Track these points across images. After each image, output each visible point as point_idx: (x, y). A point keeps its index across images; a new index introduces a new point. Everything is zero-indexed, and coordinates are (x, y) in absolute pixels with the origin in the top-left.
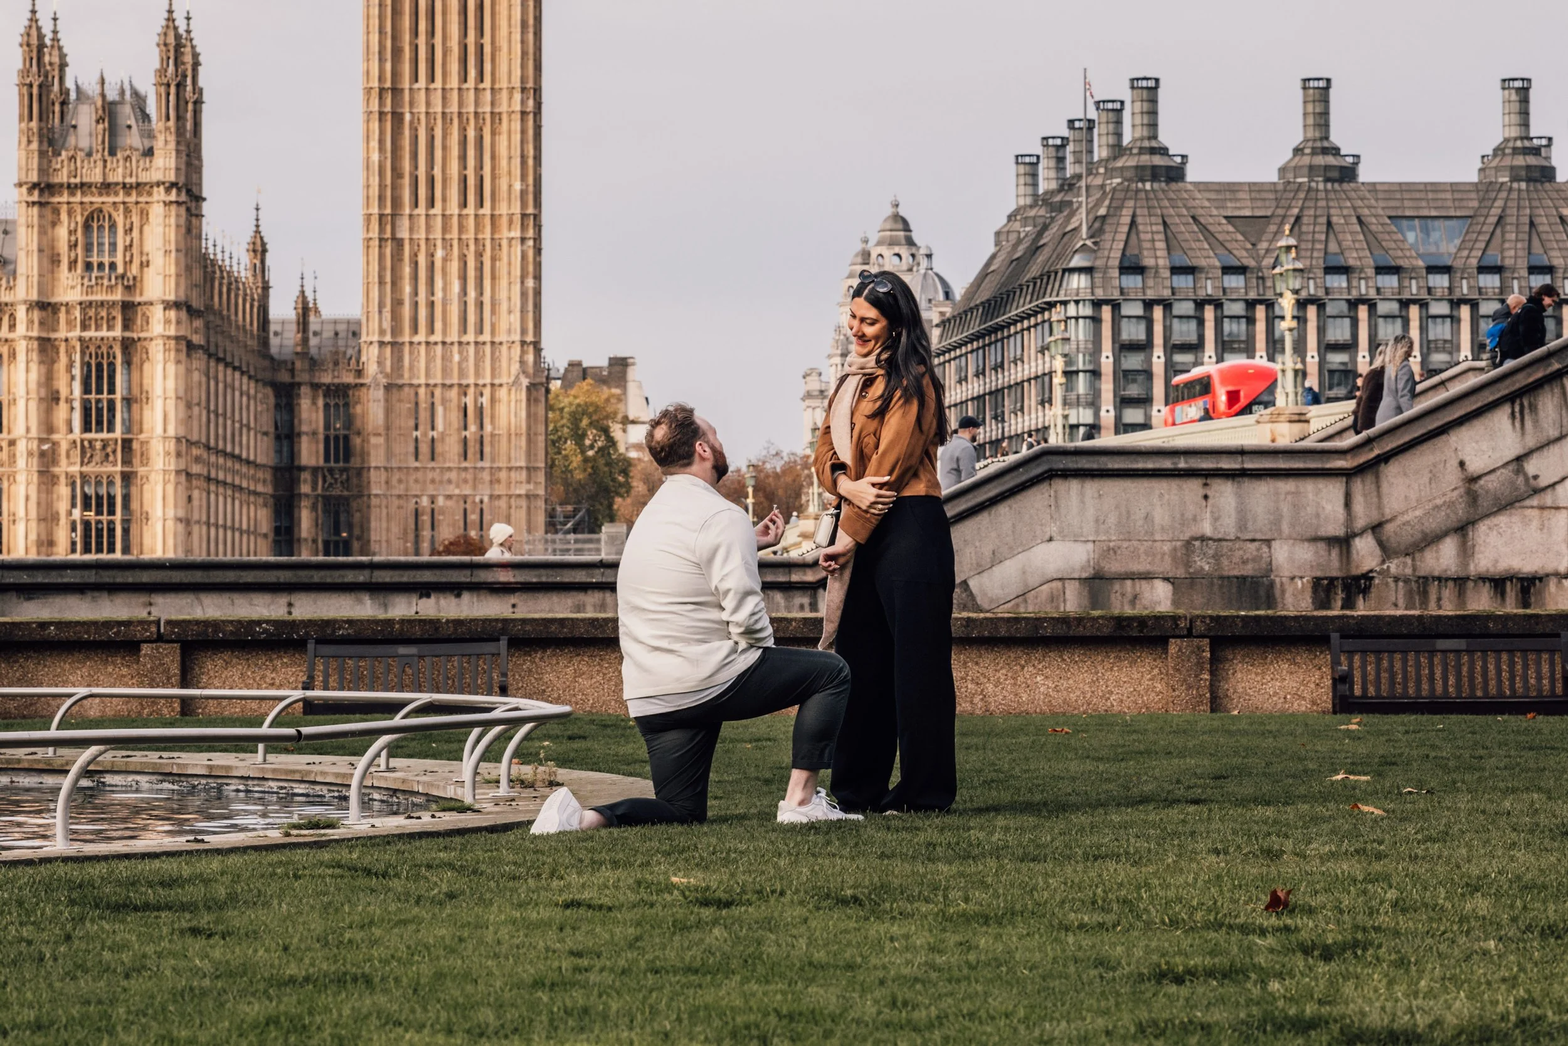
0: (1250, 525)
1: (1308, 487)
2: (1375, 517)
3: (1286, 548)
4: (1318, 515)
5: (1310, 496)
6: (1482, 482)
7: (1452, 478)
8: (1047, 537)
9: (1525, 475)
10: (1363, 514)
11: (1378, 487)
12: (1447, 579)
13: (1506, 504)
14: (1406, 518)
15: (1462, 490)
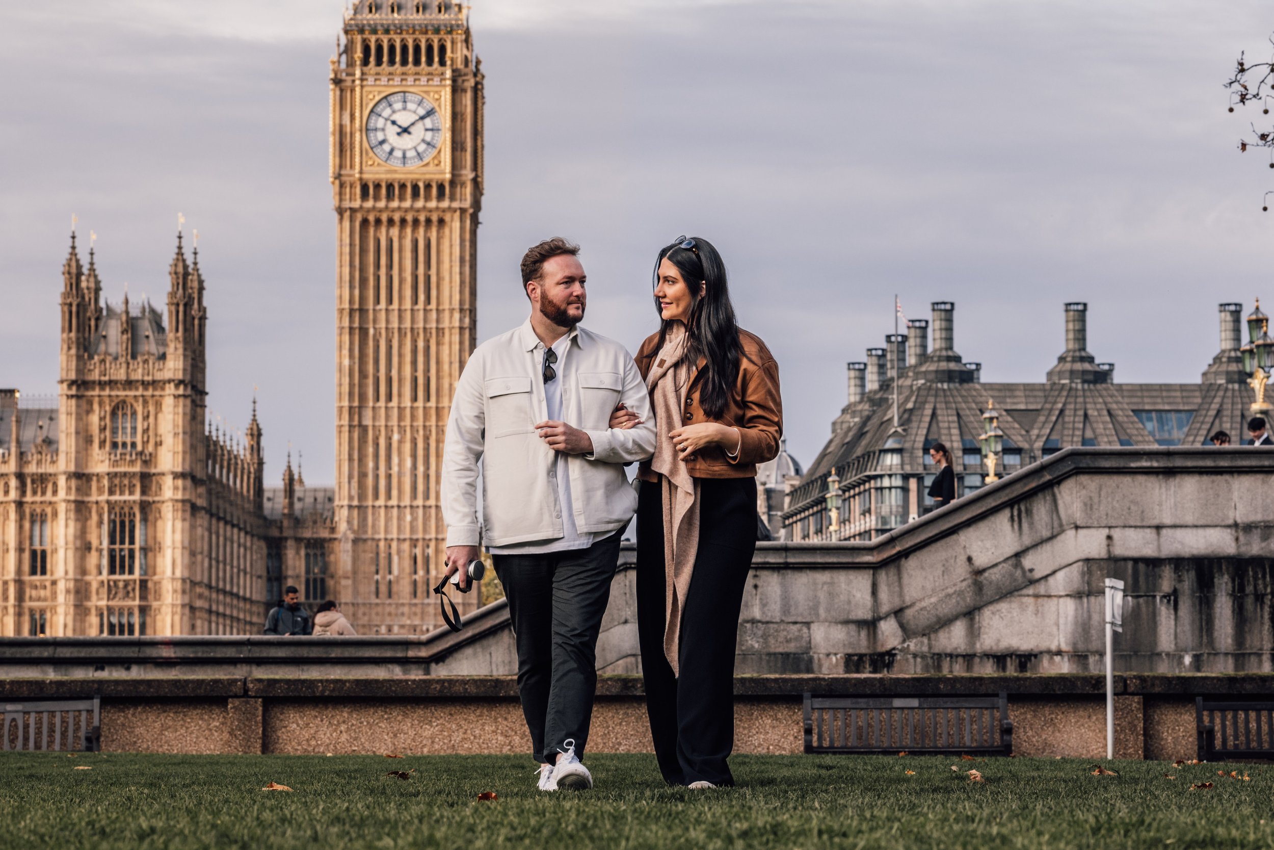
0: (792, 610)
1: (842, 578)
2: (897, 603)
3: (822, 629)
4: (849, 602)
5: (843, 586)
6: (986, 574)
7: (961, 570)
8: (623, 619)
9: (1023, 569)
10: (887, 601)
11: (900, 578)
12: (957, 656)
13: (1007, 593)
14: (923, 604)
15: (970, 581)
